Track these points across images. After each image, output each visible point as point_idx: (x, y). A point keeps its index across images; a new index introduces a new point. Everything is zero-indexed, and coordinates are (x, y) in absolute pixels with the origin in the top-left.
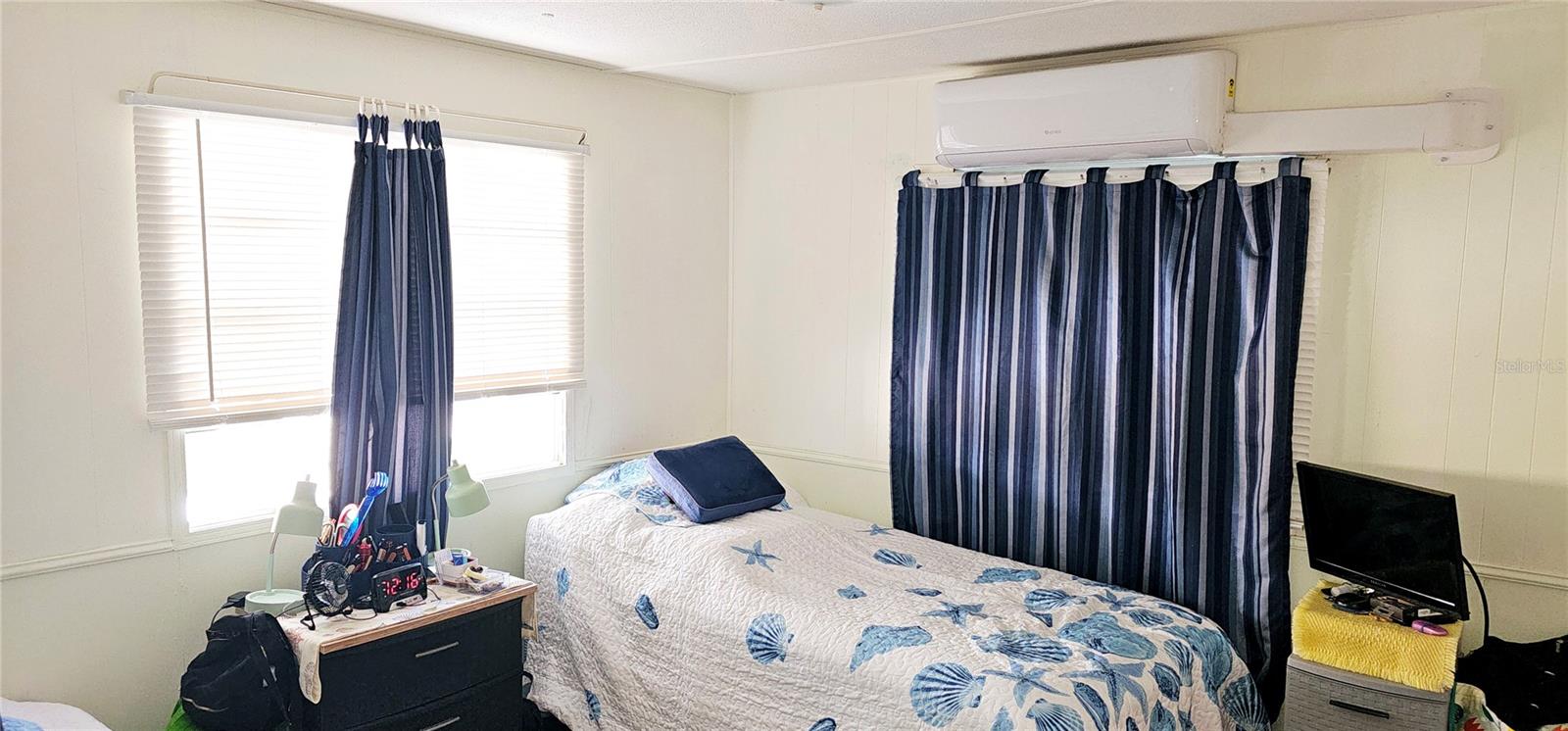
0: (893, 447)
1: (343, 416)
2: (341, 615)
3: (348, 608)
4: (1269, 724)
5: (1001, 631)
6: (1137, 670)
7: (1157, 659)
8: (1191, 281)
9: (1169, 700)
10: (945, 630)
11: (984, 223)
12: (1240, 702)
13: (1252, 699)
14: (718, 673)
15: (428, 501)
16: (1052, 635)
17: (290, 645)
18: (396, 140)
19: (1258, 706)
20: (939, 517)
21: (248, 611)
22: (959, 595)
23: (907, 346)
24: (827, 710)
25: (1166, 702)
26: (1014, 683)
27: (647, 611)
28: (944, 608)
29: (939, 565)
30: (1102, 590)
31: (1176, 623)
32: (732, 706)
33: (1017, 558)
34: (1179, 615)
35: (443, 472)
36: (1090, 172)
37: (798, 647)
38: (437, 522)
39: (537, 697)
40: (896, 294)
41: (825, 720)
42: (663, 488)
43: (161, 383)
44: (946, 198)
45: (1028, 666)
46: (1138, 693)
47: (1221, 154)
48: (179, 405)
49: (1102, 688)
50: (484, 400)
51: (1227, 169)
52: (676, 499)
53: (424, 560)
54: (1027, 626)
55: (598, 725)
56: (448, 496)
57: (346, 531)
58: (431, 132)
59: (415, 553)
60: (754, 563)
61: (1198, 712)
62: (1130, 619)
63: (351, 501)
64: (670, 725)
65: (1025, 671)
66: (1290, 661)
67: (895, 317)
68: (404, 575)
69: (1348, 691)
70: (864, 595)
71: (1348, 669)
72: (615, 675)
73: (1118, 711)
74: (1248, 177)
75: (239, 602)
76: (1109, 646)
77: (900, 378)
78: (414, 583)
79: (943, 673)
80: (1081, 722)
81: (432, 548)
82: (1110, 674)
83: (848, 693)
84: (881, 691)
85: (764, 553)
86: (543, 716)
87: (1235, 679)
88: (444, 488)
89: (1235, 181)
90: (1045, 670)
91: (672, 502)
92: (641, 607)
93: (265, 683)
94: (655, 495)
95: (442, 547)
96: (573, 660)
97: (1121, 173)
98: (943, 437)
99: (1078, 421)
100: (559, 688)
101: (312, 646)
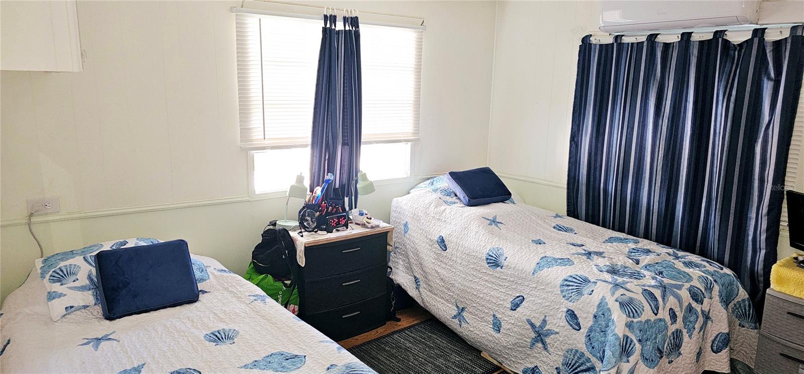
0: (569, 176)
1: (316, 148)
2: (314, 233)
3: (316, 230)
4: (758, 324)
5: (611, 264)
6: (679, 287)
7: (692, 283)
8: (734, 93)
9: (696, 303)
10: (582, 261)
11: (623, 61)
12: (742, 311)
13: (749, 311)
14: (472, 272)
15: (350, 188)
16: (637, 268)
17: (293, 242)
18: (340, 26)
19: (752, 315)
20: (590, 212)
21: (277, 228)
22: (593, 247)
23: (579, 126)
24: (521, 291)
25: (694, 304)
26: (611, 286)
27: (442, 243)
28: (584, 252)
29: (587, 233)
30: (671, 251)
31: (707, 268)
32: (478, 287)
33: (629, 233)
34: (711, 265)
35: (356, 176)
36: (683, 34)
37: (509, 263)
38: (353, 198)
39: (393, 277)
40: (575, 98)
41: (519, 296)
42: (453, 189)
43: (245, 131)
44: (604, 49)
45: (620, 280)
46: (679, 299)
47: (757, 24)
48: (252, 141)
49: (658, 293)
50: (375, 145)
51: (760, 32)
52: (458, 194)
53: (347, 213)
54: (625, 262)
55: (419, 292)
56: (358, 186)
57: (316, 198)
58: (354, 21)
59: (344, 210)
60: (492, 225)
61: (714, 312)
62: (682, 264)
63: (318, 185)
64: (450, 294)
65: (618, 281)
66: (768, 291)
67: (574, 110)
68: (338, 218)
69: (798, 308)
70: (544, 243)
71: (800, 297)
72: (427, 270)
73: (665, 304)
74: (771, 36)
75: (274, 225)
76: (667, 275)
77: (575, 141)
78: (343, 222)
79: (576, 279)
80: (643, 307)
81: (351, 209)
82: (664, 288)
83: (531, 285)
84: (546, 285)
85: (497, 221)
86: (396, 286)
87: (740, 300)
88: (357, 182)
89: (764, 39)
90: (629, 282)
91: (456, 195)
92: (440, 241)
93: (284, 257)
94: (448, 192)
95: (355, 208)
96: (409, 263)
97: (700, 35)
98: (595, 172)
99: (667, 166)
100: (403, 274)
101: (302, 243)
